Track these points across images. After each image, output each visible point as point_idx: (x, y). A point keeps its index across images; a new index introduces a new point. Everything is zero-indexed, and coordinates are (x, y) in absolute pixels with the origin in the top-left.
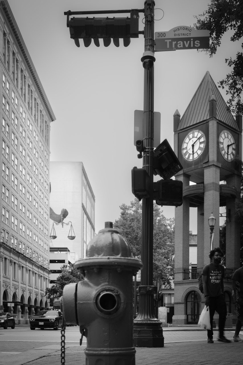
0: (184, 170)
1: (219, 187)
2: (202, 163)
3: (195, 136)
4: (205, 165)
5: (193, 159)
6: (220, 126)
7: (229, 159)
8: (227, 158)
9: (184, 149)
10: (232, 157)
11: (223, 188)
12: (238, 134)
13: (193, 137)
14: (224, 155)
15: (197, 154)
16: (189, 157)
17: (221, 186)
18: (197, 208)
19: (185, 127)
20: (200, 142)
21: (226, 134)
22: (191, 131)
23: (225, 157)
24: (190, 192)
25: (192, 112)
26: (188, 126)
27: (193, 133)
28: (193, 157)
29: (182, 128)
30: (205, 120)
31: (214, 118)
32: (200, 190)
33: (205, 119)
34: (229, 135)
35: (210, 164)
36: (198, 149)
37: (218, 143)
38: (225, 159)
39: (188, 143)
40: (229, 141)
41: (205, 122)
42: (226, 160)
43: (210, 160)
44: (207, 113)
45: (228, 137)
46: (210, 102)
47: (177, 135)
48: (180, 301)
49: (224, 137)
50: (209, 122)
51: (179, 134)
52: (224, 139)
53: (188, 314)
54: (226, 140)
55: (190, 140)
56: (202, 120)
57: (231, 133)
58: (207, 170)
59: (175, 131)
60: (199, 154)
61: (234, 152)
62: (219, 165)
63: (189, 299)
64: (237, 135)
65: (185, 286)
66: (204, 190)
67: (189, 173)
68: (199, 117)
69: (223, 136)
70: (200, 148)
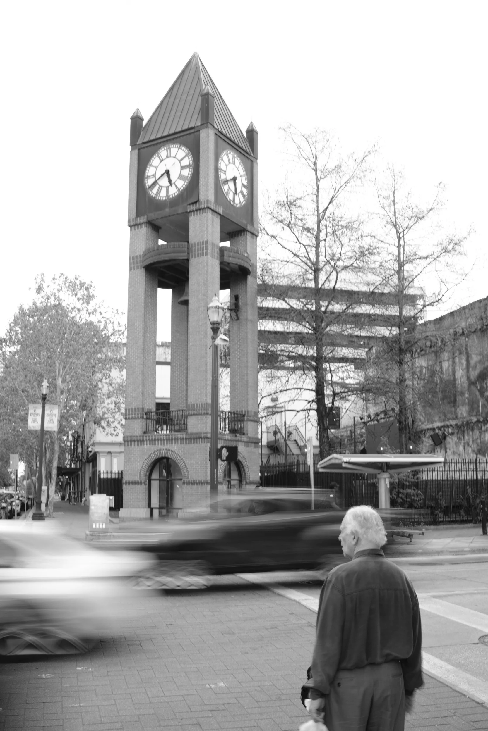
0: (148, 216)
1: (218, 250)
2: (185, 205)
3: (173, 154)
4: (191, 208)
5: (167, 196)
6: (220, 141)
7: (237, 201)
8: (232, 200)
9: (148, 177)
10: (242, 199)
11: (226, 253)
12: (252, 161)
13: (168, 156)
14: (228, 193)
15: (176, 186)
16: (159, 192)
17: (222, 250)
18: (170, 290)
19: (153, 138)
20: (182, 165)
21: (230, 156)
22: (164, 146)
23: (229, 197)
24: (161, 256)
25: (167, 115)
26: (159, 136)
27: (169, 150)
28: (168, 192)
29: (146, 140)
30: (192, 128)
31: (209, 125)
32: (181, 254)
33: (192, 125)
34: (236, 159)
35: (201, 206)
36: (178, 178)
37: (217, 170)
38: (229, 201)
39: (157, 167)
40: (236, 169)
41: (193, 131)
42: (230, 203)
43: (200, 199)
44: (195, 116)
45: (234, 163)
46: (203, 97)
47: (136, 151)
48: (137, 479)
49: (227, 162)
50: (201, 132)
51: (141, 150)
52: (226, 166)
53: (152, 506)
54: (231, 166)
55: (161, 161)
56: (185, 127)
57: (239, 157)
58: (196, 217)
59: (133, 143)
60: (179, 187)
61: (245, 191)
62: (218, 209)
63: (155, 475)
64: (250, 161)
65: (146, 447)
66: (188, 253)
67: (159, 223)
68: (181, 123)
69: (225, 158)
70: (181, 177)
